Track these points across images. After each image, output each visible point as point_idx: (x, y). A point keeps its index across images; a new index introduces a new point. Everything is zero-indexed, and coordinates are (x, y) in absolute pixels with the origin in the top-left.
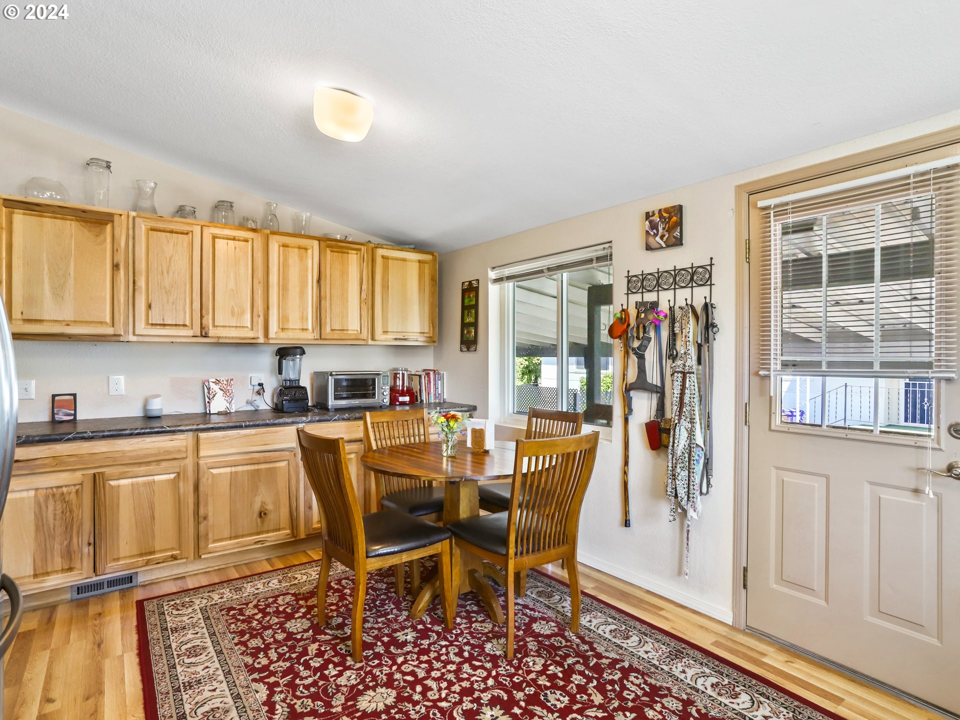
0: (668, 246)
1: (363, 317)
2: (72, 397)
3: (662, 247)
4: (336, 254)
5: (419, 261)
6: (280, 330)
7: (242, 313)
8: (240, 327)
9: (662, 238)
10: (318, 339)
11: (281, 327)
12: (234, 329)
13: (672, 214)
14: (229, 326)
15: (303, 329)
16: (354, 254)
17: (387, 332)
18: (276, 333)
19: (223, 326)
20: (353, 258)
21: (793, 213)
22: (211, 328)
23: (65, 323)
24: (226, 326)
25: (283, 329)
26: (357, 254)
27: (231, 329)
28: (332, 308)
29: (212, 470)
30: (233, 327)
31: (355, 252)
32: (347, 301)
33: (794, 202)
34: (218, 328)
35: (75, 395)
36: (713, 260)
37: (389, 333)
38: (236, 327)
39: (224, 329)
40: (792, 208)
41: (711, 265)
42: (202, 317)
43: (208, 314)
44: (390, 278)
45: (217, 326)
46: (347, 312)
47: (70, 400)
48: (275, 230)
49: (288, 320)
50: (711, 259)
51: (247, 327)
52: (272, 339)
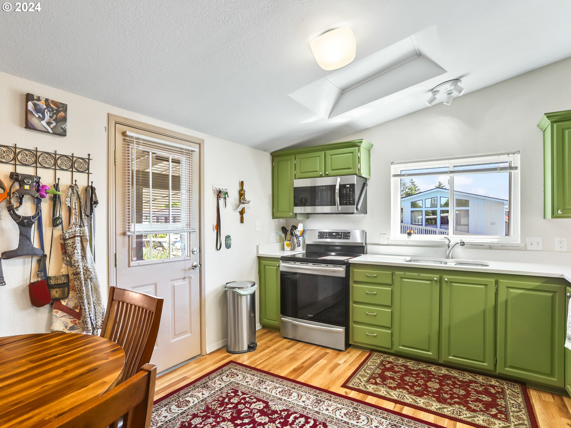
0: (54, 133)
3: (48, 132)
9: (49, 123)
13: (61, 109)
21: (143, 145)
33: (143, 140)
36: (90, 156)
40: (143, 143)
41: (89, 159)
50: (89, 155)
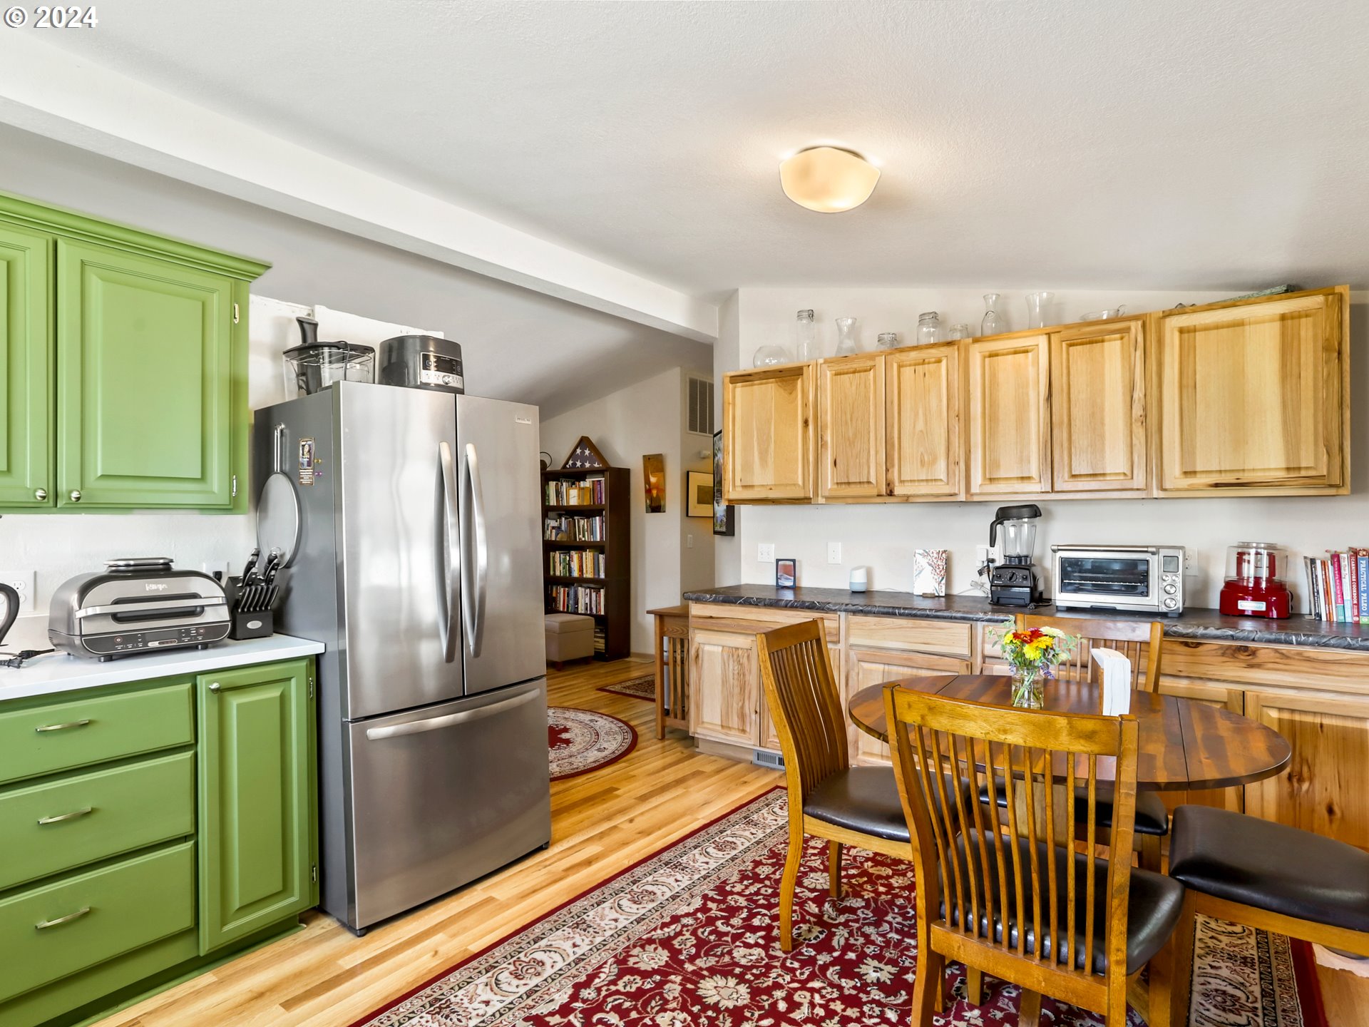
1: (1135, 449)
2: (792, 563)
4: (1079, 347)
5: (1283, 318)
6: (988, 482)
7: (934, 461)
8: (932, 480)
10: (1048, 492)
11: (988, 476)
12: (925, 483)
14: (918, 481)
15: (1022, 478)
16: (1115, 340)
17: (1195, 473)
18: (980, 485)
19: (911, 481)
20: (1113, 349)
22: (897, 483)
23: (769, 488)
24: (914, 481)
25: (991, 479)
26: (1122, 338)
27: (922, 484)
28: (1073, 438)
29: (862, 664)
30: (922, 480)
31: (1118, 336)
32: (1103, 424)
34: (906, 484)
35: (794, 561)
37: (1198, 475)
38: (927, 480)
39: (913, 484)
42: (887, 470)
43: (893, 466)
44: (1198, 368)
45: (904, 481)
46: (1103, 444)
47: (790, 566)
48: (978, 334)
49: (998, 466)
51: (941, 480)
52: (976, 494)
